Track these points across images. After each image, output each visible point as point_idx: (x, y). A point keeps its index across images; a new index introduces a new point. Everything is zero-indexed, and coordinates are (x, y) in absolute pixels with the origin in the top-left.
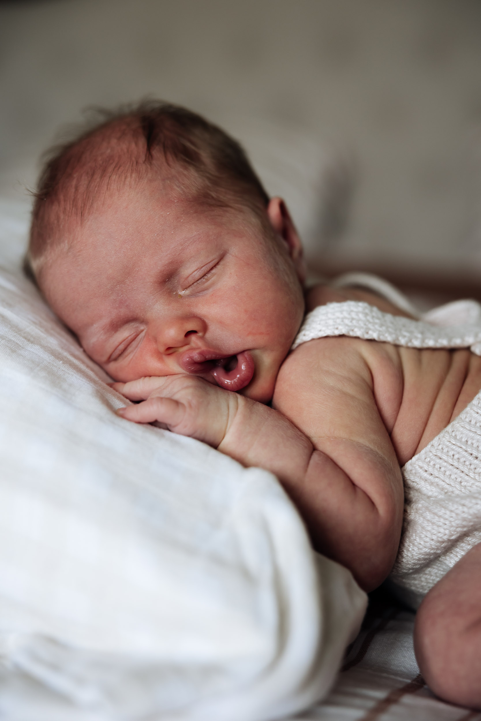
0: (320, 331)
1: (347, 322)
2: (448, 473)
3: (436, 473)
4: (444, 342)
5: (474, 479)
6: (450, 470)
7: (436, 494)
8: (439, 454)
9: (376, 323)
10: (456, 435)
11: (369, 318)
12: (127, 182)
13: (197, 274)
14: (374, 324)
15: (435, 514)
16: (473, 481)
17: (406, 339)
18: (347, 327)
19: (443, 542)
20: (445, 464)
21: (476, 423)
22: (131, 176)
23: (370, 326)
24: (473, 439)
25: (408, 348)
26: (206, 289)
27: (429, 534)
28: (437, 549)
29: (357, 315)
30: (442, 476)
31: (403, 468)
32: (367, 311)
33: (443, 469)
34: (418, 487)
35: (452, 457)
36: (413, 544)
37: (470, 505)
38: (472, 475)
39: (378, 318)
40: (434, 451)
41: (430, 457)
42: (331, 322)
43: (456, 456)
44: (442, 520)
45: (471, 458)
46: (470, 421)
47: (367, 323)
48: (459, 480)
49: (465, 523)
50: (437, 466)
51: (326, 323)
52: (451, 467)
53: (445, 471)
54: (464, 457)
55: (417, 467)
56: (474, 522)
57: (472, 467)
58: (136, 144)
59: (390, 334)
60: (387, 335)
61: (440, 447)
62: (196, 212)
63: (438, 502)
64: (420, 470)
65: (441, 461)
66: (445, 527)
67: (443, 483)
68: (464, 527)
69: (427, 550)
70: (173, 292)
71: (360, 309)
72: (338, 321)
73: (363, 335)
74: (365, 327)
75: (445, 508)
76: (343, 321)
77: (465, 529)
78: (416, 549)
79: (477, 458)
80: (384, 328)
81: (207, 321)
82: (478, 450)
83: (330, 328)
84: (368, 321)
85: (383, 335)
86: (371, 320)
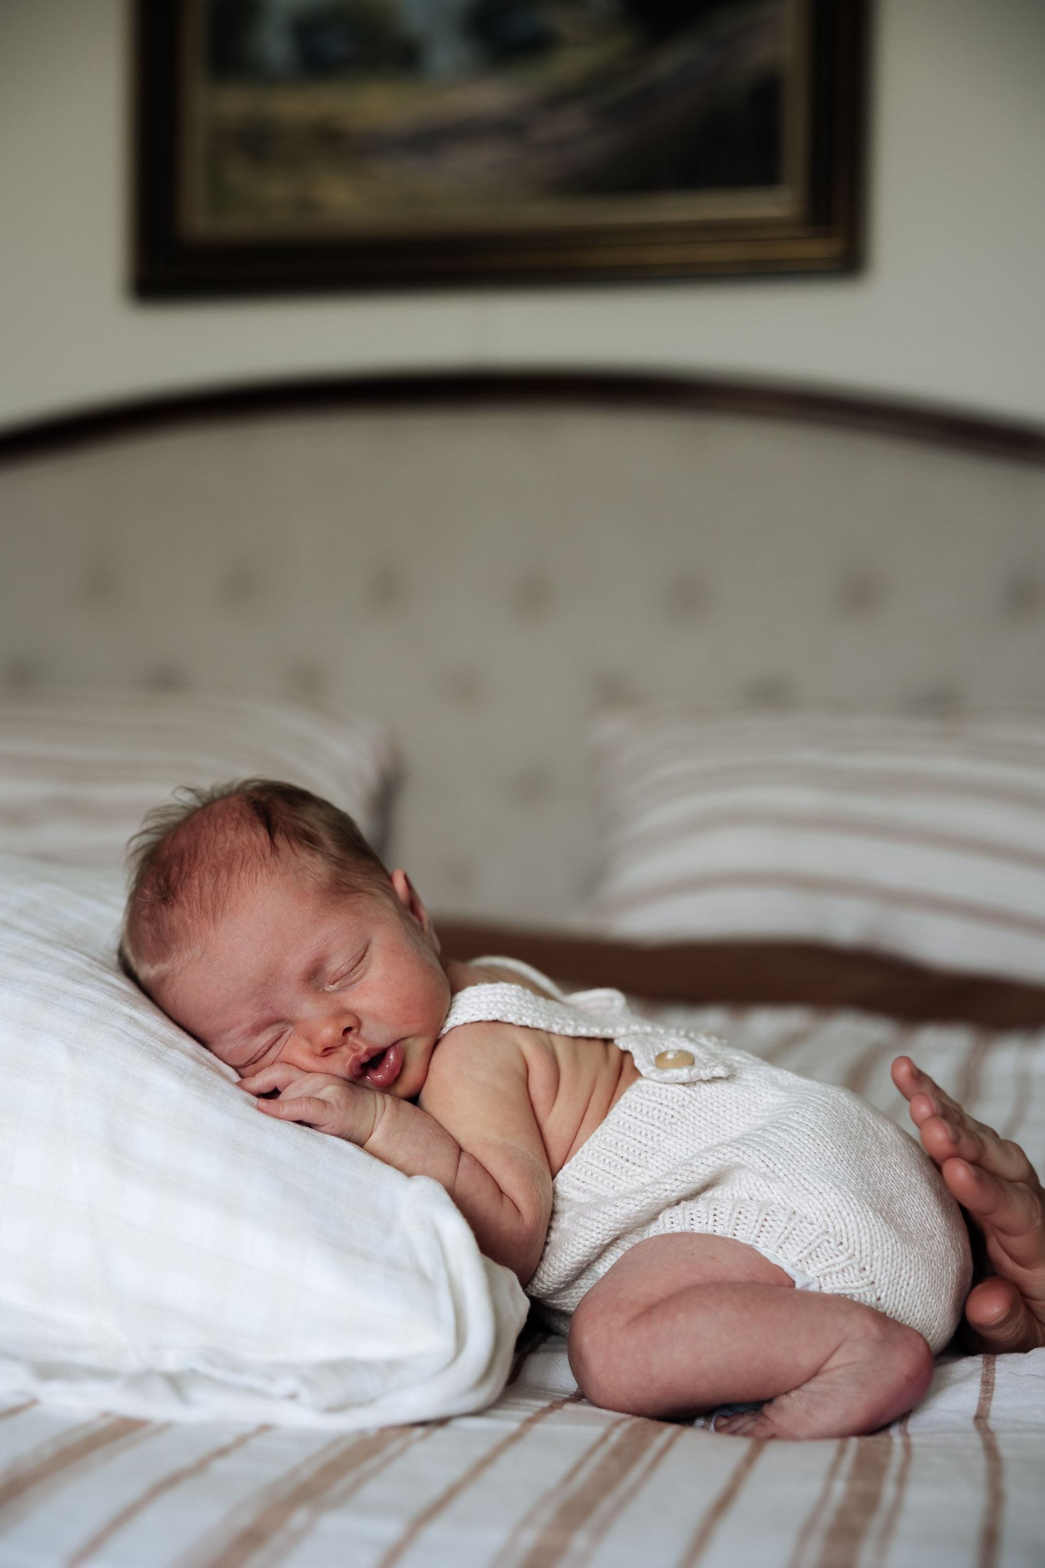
0: (473, 1015)
1: (500, 1006)
2: (600, 1179)
3: (588, 1180)
4: (596, 1032)
5: (627, 1182)
6: (602, 1176)
7: (589, 1200)
8: (590, 1160)
9: (529, 1009)
10: (605, 1139)
11: (522, 1002)
12: (259, 880)
13: (345, 969)
14: (528, 1009)
15: (588, 1218)
16: (625, 1185)
17: (559, 1026)
18: (501, 1013)
19: (596, 1248)
20: (597, 1170)
21: (624, 1124)
22: (261, 871)
23: (524, 1011)
24: (622, 1140)
25: (560, 1035)
26: (354, 982)
27: (582, 1241)
28: (591, 1256)
29: (511, 999)
30: (594, 1183)
31: (555, 1180)
32: (520, 994)
33: (595, 1176)
34: (570, 1197)
35: (603, 1162)
36: (566, 1254)
37: (623, 1205)
38: (624, 1178)
39: (532, 1003)
40: (584, 1158)
41: (581, 1164)
42: (484, 1006)
43: (607, 1161)
44: (595, 1223)
45: (622, 1161)
46: (619, 1122)
47: (521, 1008)
48: (612, 1184)
49: (617, 1225)
50: (589, 1173)
51: (479, 1006)
52: (603, 1172)
53: (597, 1178)
54: (615, 1161)
55: (569, 1176)
56: (627, 1224)
57: (624, 1170)
58: (257, 836)
59: (544, 1020)
60: (540, 1021)
61: (591, 1152)
62: (333, 903)
63: (590, 1206)
64: (573, 1179)
65: (592, 1167)
66: (598, 1230)
67: (595, 1189)
68: (616, 1230)
69: (580, 1258)
70: (320, 988)
71: (514, 992)
72: (492, 1005)
73: (517, 1021)
74: (519, 1012)
75: (598, 1210)
76: (496, 1005)
77: (618, 1233)
78: (568, 1258)
79: (628, 1161)
80: (537, 1014)
81: (359, 1016)
82: (628, 1152)
83: (484, 1012)
84: (522, 1006)
85: (537, 1022)
86: (525, 1005)
